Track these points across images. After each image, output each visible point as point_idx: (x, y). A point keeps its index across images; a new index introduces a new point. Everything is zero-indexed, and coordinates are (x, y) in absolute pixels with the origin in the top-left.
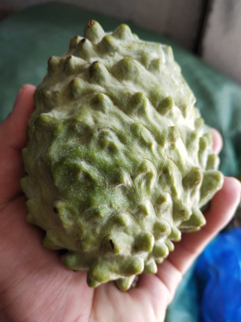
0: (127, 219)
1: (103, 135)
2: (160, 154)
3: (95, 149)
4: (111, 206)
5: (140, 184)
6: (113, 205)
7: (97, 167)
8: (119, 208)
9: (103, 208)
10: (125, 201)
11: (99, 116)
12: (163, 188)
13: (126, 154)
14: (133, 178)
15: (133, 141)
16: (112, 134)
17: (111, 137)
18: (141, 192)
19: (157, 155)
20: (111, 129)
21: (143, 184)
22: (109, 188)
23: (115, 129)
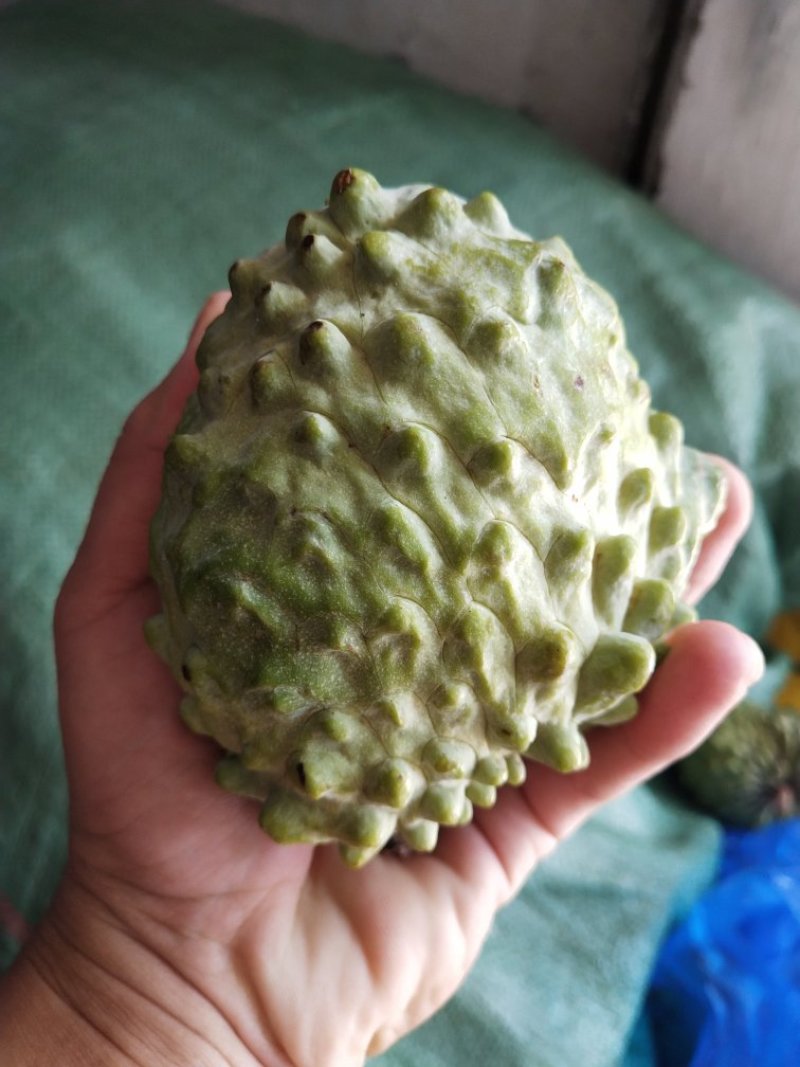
0: (348, 727)
1: (303, 527)
2: (451, 591)
3: (279, 559)
4: (306, 692)
5: (385, 654)
6: (313, 692)
7: (279, 601)
8: (327, 698)
9: (285, 695)
10: (346, 684)
11: (304, 473)
12: (452, 671)
13: (356, 581)
14: (366, 639)
15: (377, 551)
16: (324, 528)
17: (320, 537)
18: (386, 673)
19: (440, 593)
20: (325, 516)
21: (395, 656)
22: (306, 651)
23: (335, 515)
